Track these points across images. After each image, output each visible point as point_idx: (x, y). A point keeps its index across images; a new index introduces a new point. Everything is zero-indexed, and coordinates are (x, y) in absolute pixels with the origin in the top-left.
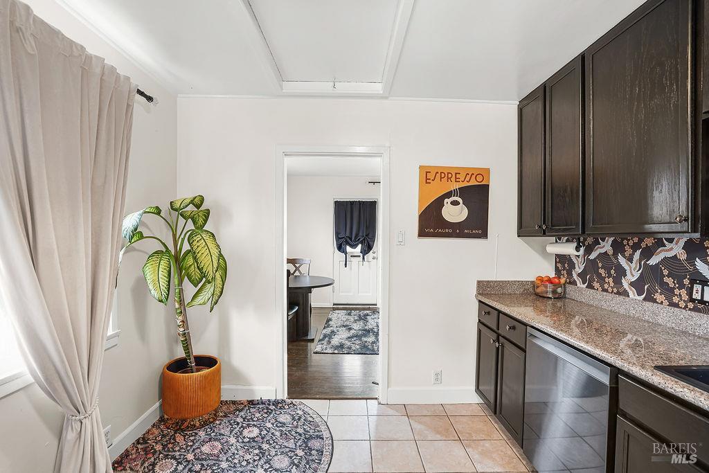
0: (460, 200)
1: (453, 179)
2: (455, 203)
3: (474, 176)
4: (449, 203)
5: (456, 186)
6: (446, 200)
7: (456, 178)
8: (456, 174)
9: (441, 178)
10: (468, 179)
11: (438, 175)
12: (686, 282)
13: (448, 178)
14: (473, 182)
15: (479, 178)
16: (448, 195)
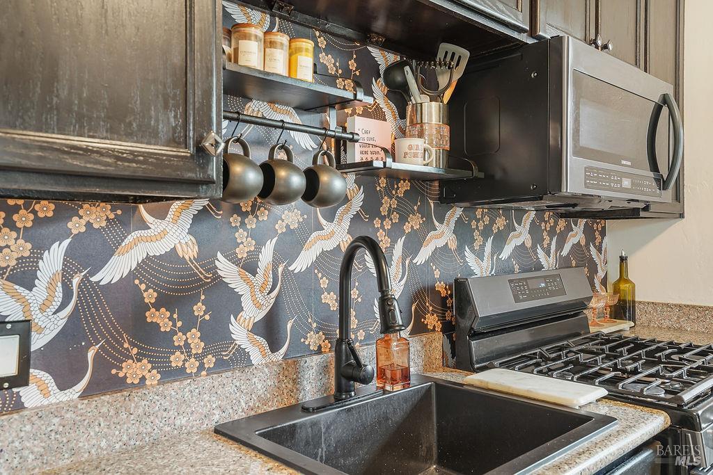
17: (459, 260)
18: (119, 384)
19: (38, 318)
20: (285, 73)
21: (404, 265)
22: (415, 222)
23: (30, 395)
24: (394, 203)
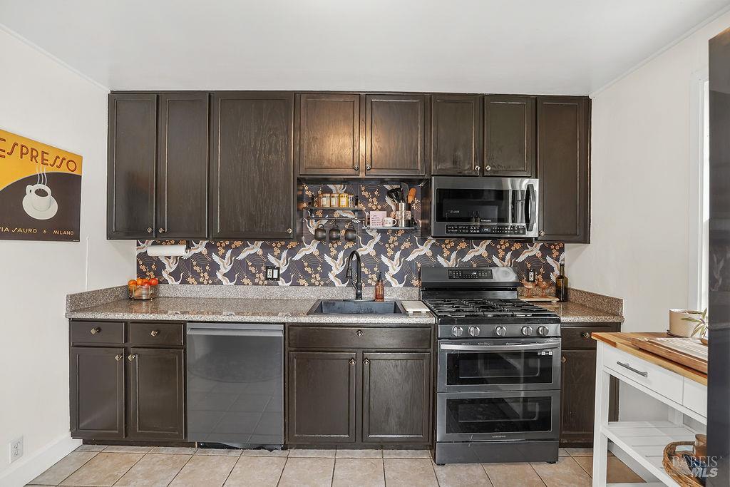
0: (48, 190)
1: (39, 159)
2: (41, 193)
3: (65, 162)
4: (33, 192)
5: (44, 170)
6: (29, 187)
7: (43, 159)
8: (43, 153)
9: (22, 154)
10: (58, 162)
11: (18, 149)
12: (263, 268)
13: (32, 156)
14: (64, 170)
15: (72, 166)
16: (32, 180)
17: (433, 260)
18: (299, 285)
19: (281, 267)
20: (337, 206)
21: (400, 261)
22: (407, 245)
23: (280, 283)
24: (396, 238)
